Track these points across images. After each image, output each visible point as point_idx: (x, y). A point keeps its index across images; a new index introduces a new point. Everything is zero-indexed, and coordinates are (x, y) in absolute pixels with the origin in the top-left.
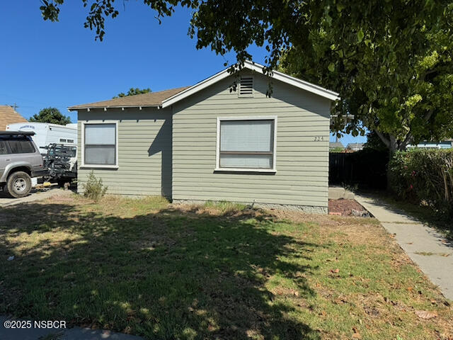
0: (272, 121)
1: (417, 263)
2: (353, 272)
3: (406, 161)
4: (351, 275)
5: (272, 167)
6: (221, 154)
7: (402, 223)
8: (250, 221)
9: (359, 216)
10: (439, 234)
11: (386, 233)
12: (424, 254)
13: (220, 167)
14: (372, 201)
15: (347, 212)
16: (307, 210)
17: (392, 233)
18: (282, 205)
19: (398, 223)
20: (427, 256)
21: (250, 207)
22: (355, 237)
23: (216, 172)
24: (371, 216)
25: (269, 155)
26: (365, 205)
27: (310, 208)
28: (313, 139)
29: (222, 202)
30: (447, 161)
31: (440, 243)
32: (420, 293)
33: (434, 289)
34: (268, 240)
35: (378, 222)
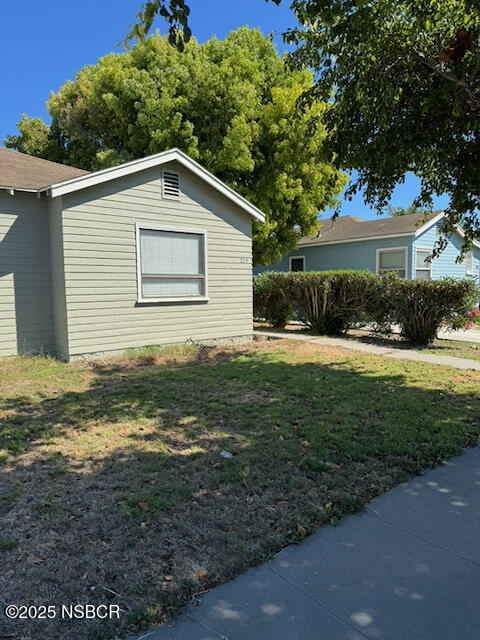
0: (201, 235)
5: (202, 293)
6: (143, 278)
13: (143, 297)
23: (138, 305)
25: (199, 279)
28: (239, 260)
29: (147, 347)
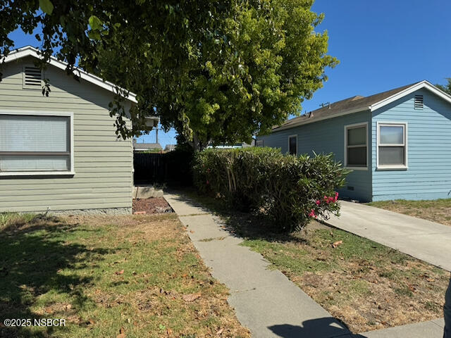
0: (67, 118)
1: (198, 250)
2: (138, 270)
3: (204, 159)
4: (135, 274)
5: (69, 169)
7: (196, 215)
8: (38, 234)
9: (162, 212)
10: (221, 221)
11: (180, 226)
12: (206, 240)
14: (177, 197)
15: (153, 210)
16: (111, 213)
17: (185, 226)
18: (82, 210)
19: (193, 215)
20: (208, 242)
21: (41, 217)
22: (151, 233)
24: (173, 211)
25: (66, 156)
26: (170, 202)
27: (113, 210)
28: (115, 139)
30: (228, 159)
31: (220, 228)
32: (192, 277)
33: (205, 271)
34: (56, 251)
35: (176, 216)
